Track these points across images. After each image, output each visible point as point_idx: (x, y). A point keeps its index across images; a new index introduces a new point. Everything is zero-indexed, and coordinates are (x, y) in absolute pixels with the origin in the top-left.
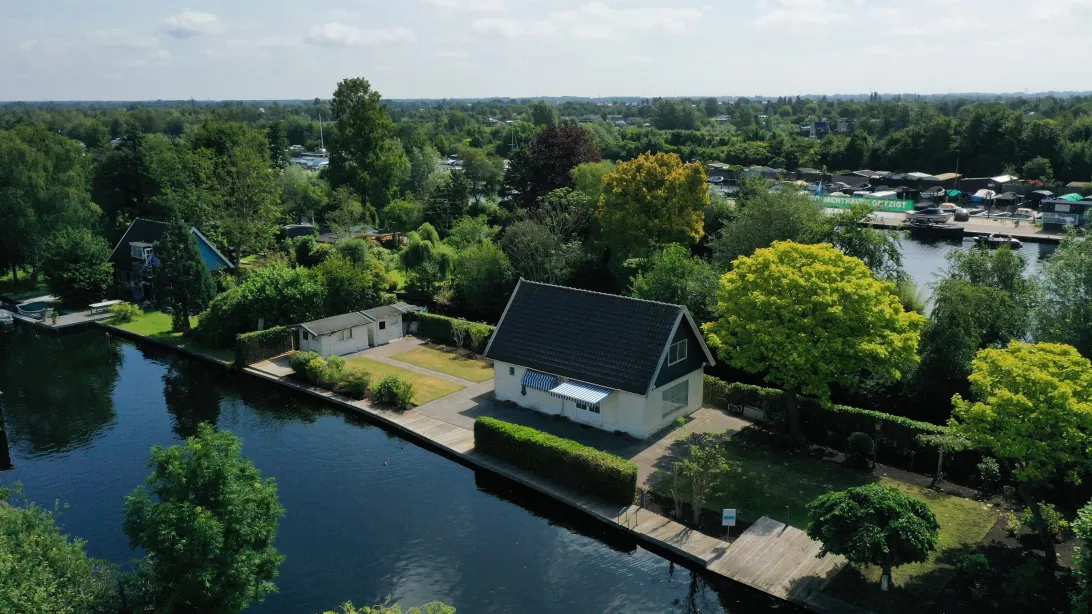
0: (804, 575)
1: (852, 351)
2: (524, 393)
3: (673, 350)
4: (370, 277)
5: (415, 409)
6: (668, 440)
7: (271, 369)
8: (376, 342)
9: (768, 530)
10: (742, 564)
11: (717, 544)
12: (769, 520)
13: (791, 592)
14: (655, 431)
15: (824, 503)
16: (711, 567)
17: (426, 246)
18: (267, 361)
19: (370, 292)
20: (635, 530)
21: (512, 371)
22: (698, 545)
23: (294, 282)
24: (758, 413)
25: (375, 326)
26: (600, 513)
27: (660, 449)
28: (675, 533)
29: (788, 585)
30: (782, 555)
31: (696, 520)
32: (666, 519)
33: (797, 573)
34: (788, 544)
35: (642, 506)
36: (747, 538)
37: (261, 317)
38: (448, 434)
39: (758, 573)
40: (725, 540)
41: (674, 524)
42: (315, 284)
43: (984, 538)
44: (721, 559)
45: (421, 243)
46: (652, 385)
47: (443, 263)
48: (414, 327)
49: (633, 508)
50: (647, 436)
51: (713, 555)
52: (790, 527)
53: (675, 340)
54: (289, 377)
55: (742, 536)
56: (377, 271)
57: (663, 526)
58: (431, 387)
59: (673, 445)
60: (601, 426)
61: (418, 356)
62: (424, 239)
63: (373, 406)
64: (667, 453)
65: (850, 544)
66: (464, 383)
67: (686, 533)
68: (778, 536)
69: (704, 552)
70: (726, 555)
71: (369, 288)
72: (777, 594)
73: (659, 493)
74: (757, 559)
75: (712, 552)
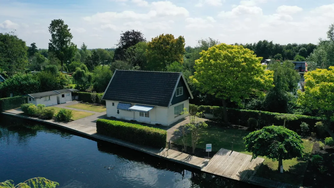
0: (245, 170)
1: (251, 81)
2: (118, 113)
3: (178, 90)
4: (59, 79)
5: (73, 121)
6: (178, 126)
7: (15, 112)
8: (60, 102)
9: (224, 153)
10: (217, 167)
11: (204, 160)
12: (224, 150)
13: (241, 177)
14: (172, 123)
15: (253, 135)
16: (203, 170)
17: (83, 72)
18: (13, 110)
19: (59, 84)
20: (167, 157)
21: (113, 104)
22: (196, 161)
23: (26, 79)
24: (211, 116)
25: (60, 96)
26: (152, 152)
27: (175, 128)
28: (185, 158)
29: (239, 174)
30: (233, 163)
31: (193, 152)
32: (180, 153)
33: (241, 169)
34: (234, 158)
35: (169, 148)
36: (216, 157)
37: (11, 93)
38: (86, 129)
39: (224, 171)
40: (207, 158)
41: (184, 154)
42: (35, 80)
43: (312, 151)
44: (207, 166)
45: (81, 70)
46: (170, 104)
47: (89, 78)
48: (77, 97)
49: (166, 149)
50: (169, 125)
51: (203, 164)
52: (234, 152)
53: (178, 86)
54: (21, 114)
55: (214, 156)
56: (62, 77)
57: (179, 155)
58: (81, 114)
59: (179, 127)
60: (150, 122)
61: (77, 106)
62: (82, 69)
63: (55, 121)
64: (178, 130)
65: (269, 150)
66: (94, 113)
67: (190, 157)
68: (230, 155)
69: (199, 163)
70: (208, 164)
71: (59, 83)
72: (235, 178)
73: (176, 144)
74: (222, 165)
75: (203, 163)
